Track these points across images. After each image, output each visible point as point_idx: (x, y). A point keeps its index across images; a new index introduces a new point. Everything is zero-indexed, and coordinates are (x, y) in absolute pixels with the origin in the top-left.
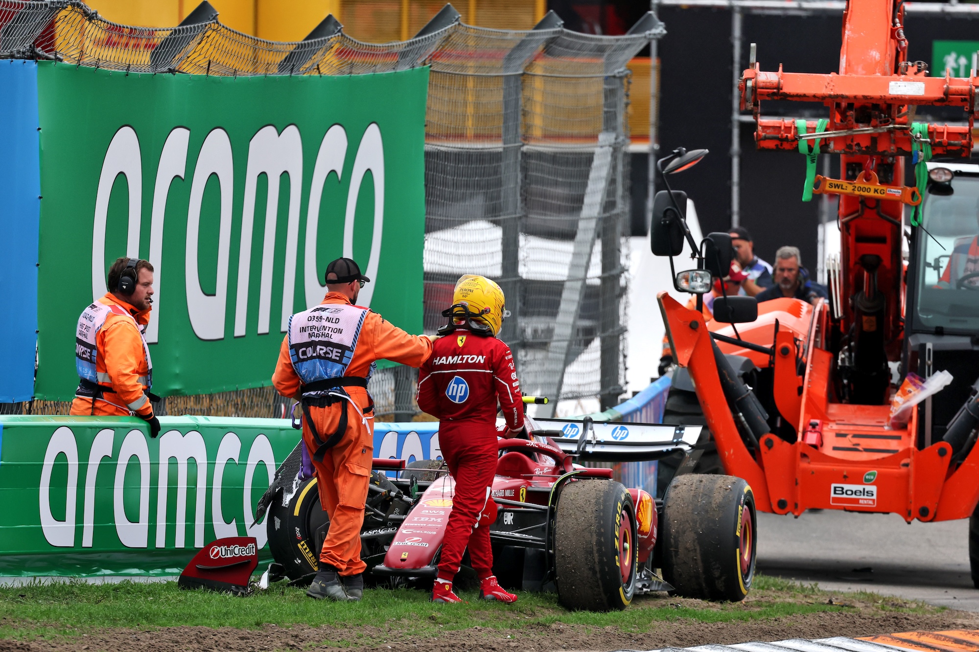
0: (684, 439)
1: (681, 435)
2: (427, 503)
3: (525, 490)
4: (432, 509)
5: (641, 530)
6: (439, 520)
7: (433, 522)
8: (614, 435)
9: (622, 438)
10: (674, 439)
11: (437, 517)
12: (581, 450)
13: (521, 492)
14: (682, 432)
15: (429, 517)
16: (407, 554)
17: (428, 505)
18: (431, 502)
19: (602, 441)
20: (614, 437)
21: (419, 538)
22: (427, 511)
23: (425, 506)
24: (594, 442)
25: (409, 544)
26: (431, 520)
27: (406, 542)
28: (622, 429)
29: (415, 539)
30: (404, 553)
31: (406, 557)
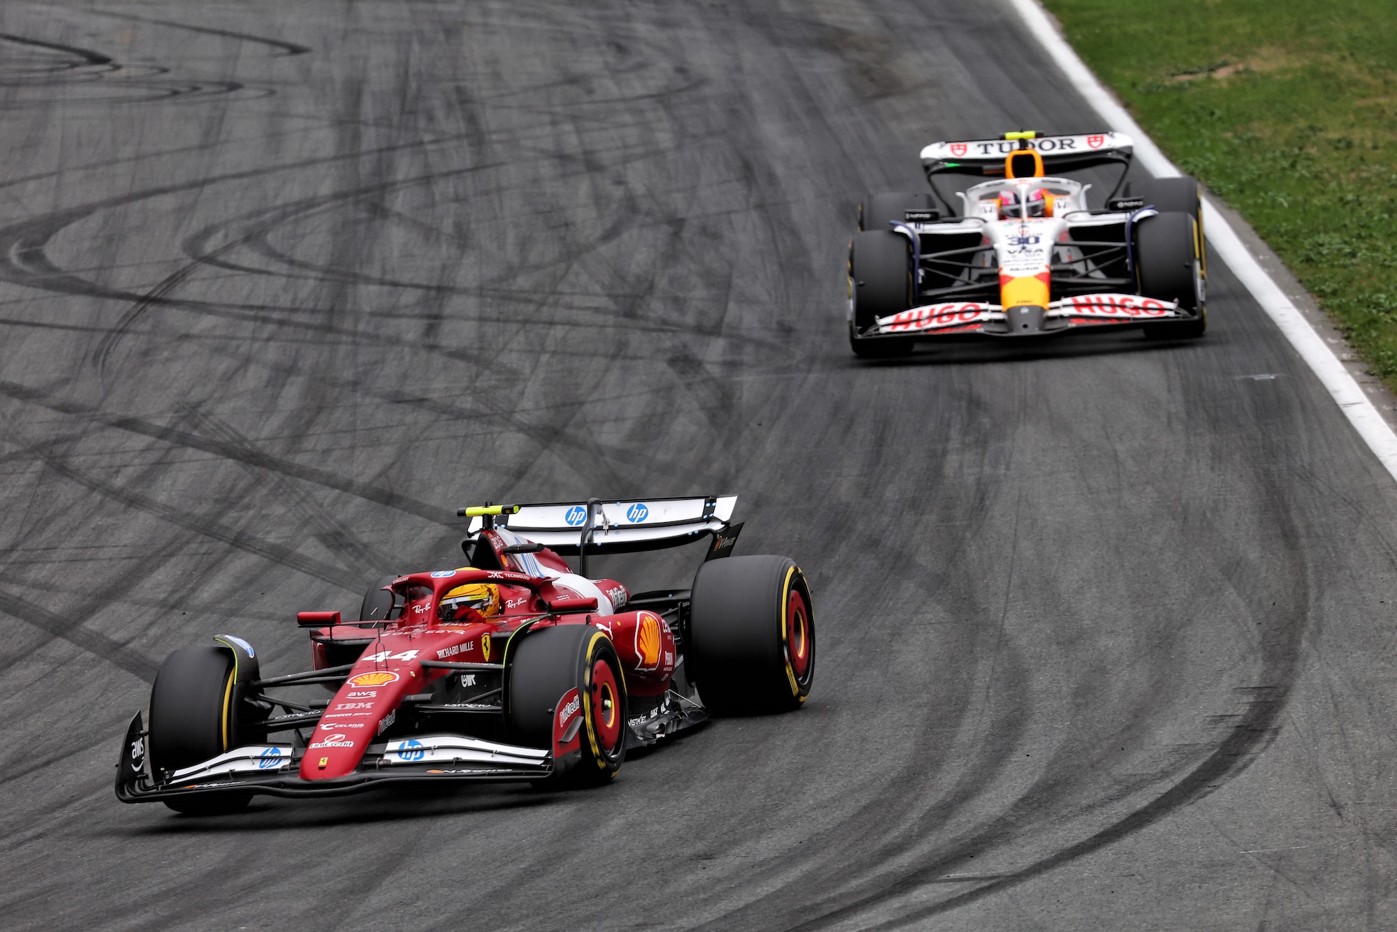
0: (716, 514)
1: (712, 509)
2: (355, 681)
3: (488, 637)
4: (361, 690)
5: (646, 662)
6: (369, 705)
7: (362, 710)
8: (630, 517)
9: (641, 520)
10: (703, 515)
11: (365, 701)
12: (586, 542)
13: (483, 641)
14: (714, 504)
15: (357, 701)
16: (326, 759)
17: (357, 684)
18: (360, 678)
19: (616, 526)
20: (630, 519)
21: (341, 736)
22: (355, 694)
23: (353, 686)
24: (606, 527)
25: (329, 745)
26: (359, 707)
27: (326, 742)
28: (639, 508)
29: (337, 736)
30: (322, 759)
31: (325, 764)
